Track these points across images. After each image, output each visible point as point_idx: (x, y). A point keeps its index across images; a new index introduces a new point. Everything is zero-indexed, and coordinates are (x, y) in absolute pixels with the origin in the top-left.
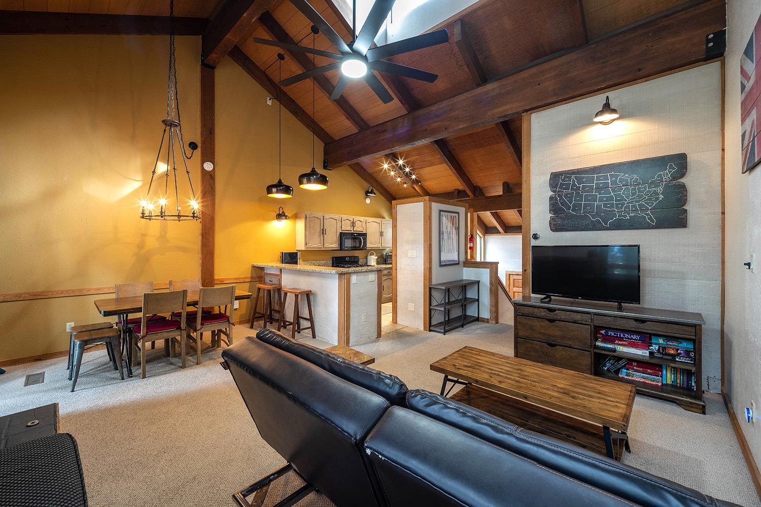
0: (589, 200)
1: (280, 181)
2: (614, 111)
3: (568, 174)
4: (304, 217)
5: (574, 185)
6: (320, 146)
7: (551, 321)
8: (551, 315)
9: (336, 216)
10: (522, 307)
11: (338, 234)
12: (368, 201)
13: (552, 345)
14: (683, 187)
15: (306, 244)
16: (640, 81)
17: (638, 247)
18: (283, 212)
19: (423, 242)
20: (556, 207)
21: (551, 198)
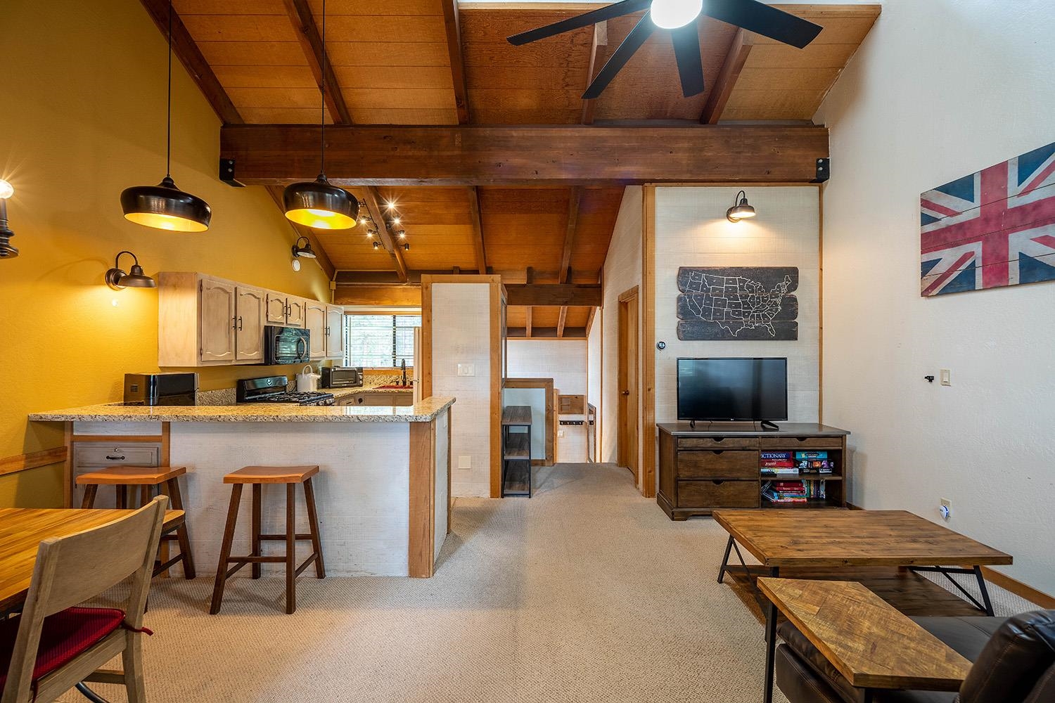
0: (719, 305)
1: (168, 182)
2: (751, 209)
3: (697, 271)
4: (196, 286)
5: (704, 285)
6: (214, 126)
7: (718, 452)
8: (718, 445)
9: (260, 292)
10: (684, 440)
11: (262, 329)
12: (297, 266)
13: (718, 482)
14: (795, 300)
15: (200, 353)
16: (763, 184)
17: (785, 359)
18: (137, 266)
19: (489, 350)
20: (684, 311)
21: (679, 299)
